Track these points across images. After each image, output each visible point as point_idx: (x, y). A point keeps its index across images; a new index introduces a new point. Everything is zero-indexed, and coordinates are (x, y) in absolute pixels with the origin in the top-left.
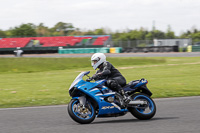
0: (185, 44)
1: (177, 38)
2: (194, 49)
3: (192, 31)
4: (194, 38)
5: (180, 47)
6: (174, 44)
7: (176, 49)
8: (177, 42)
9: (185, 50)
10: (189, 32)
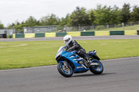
0: (11, 32)
1: (6, 28)
2: (17, 36)
3: (16, 24)
4: (17, 29)
5: (8, 35)
6: (3, 33)
7: (4, 36)
8: (5, 32)
9: (11, 37)
10: (13, 25)
